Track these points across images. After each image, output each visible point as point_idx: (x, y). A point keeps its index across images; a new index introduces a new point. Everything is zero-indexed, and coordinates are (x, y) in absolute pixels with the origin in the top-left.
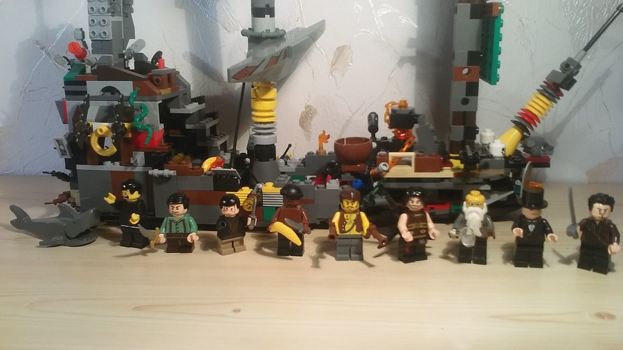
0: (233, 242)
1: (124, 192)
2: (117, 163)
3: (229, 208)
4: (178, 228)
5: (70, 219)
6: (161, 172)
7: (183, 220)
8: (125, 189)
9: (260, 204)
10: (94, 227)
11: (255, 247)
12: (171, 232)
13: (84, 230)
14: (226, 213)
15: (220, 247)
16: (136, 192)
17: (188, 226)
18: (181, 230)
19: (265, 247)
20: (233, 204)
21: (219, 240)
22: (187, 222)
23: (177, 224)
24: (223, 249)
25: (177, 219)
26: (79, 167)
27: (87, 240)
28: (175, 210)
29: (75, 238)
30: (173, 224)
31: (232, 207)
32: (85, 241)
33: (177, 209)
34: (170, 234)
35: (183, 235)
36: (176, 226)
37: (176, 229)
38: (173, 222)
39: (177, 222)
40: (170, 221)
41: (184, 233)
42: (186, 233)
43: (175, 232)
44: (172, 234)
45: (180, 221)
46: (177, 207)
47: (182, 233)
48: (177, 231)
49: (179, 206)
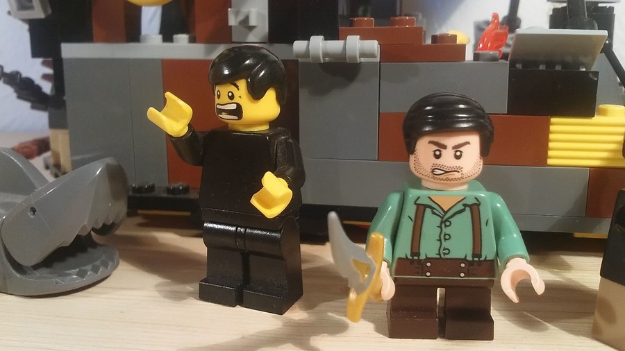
1: (223, 90)
2: (182, 38)
4: (447, 237)
5: (19, 199)
6: (335, 46)
7: (474, 208)
8: (232, 80)
10: (106, 230)
12: (415, 251)
13: (68, 239)
16: (271, 95)
17: (488, 233)
18: (460, 247)
22: (486, 214)
23: (445, 222)
25: (448, 197)
26: (70, 51)
27: (82, 274)
28: (448, 161)
29: (36, 267)
30: (431, 223)
32: (73, 278)
33: (458, 157)
34: (412, 261)
35: (463, 265)
36: (440, 227)
37: (440, 240)
38: (428, 211)
39: (446, 212)
40: (418, 205)
41: (469, 258)
42: (476, 259)
43: (433, 254)
44: (419, 261)
45: (460, 207)
46: (457, 148)
47: (464, 260)
48: (444, 249)
49: (468, 143)
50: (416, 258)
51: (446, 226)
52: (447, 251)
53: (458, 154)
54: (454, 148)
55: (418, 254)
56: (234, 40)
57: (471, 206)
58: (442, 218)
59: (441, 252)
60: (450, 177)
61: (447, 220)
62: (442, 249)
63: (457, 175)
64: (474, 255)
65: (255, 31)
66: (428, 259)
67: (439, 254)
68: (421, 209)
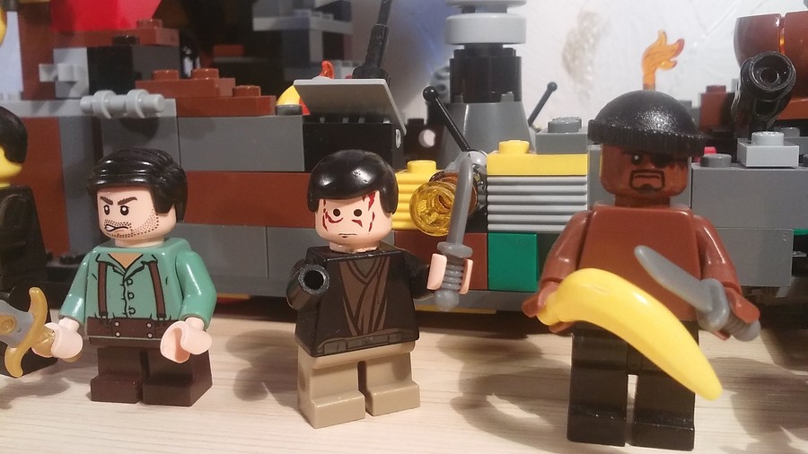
0: (362, 367)
3: (347, 210)
4: (131, 296)
6: (118, 100)
7: (153, 265)
9: (478, 220)
11: (456, 393)
12: (103, 311)
14: (334, 230)
15: (304, 386)
17: (171, 290)
18: (144, 308)
19: (501, 395)
20: (367, 191)
21: (304, 358)
22: (166, 271)
23: (127, 280)
24: (319, 396)
25: (124, 255)
28: (115, 216)
30: (114, 280)
31: (362, 204)
33: (125, 213)
34: (101, 321)
35: (149, 325)
36: (123, 285)
37: (124, 299)
38: (110, 269)
39: (126, 270)
40: (100, 263)
41: (155, 318)
42: (161, 319)
43: (120, 314)
44: (107, 319)
45: (138, 265)
46: (122, 203)
47: (150, 320)
48: (130, 309)
49: (134, 199)
50: (104, 317)
51: (128, 284)
52: (132, 311)
53: (124, 209)
54: (119, 203)
55: (106, 314)
56: (58, 96)
57: (148, 264)
58: (124, 276)
59: (128, 311)
60: (121, 233)
61: (129, 278)
62: (127, 308)
63: (126, 231)
64: (158, 316)
65: (76, 86)
66: (115, 319)
67: (125, 313)
68: (103, 266)
